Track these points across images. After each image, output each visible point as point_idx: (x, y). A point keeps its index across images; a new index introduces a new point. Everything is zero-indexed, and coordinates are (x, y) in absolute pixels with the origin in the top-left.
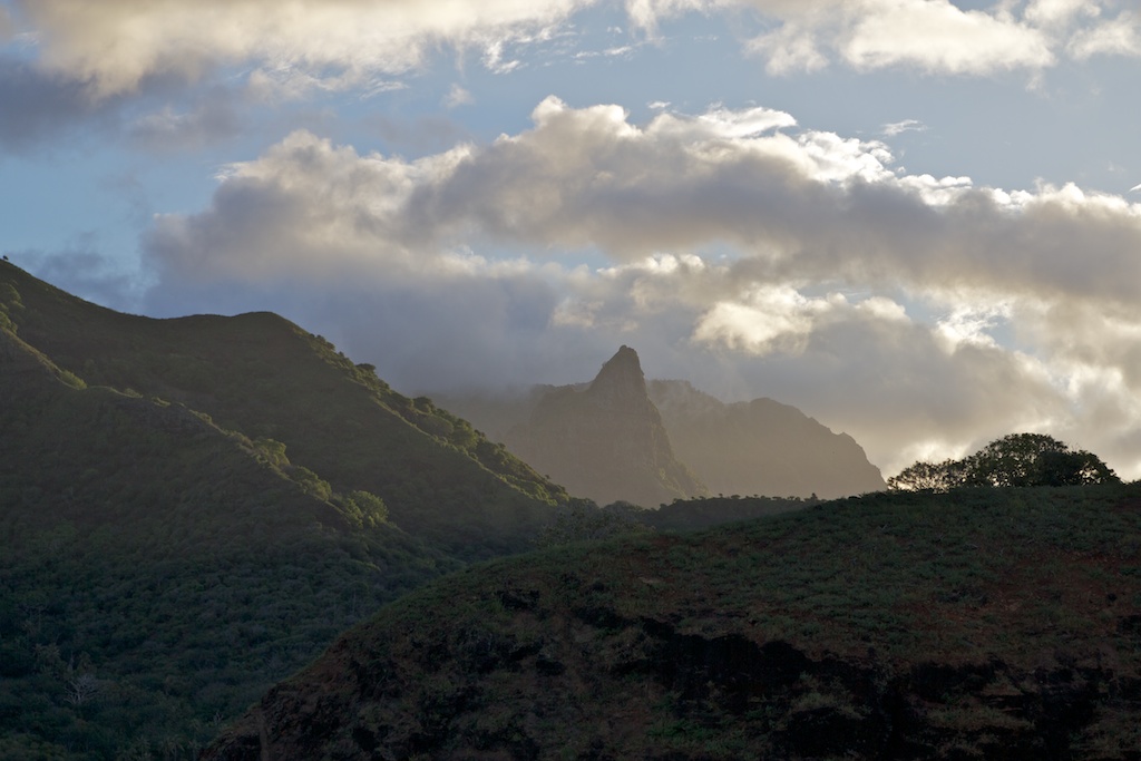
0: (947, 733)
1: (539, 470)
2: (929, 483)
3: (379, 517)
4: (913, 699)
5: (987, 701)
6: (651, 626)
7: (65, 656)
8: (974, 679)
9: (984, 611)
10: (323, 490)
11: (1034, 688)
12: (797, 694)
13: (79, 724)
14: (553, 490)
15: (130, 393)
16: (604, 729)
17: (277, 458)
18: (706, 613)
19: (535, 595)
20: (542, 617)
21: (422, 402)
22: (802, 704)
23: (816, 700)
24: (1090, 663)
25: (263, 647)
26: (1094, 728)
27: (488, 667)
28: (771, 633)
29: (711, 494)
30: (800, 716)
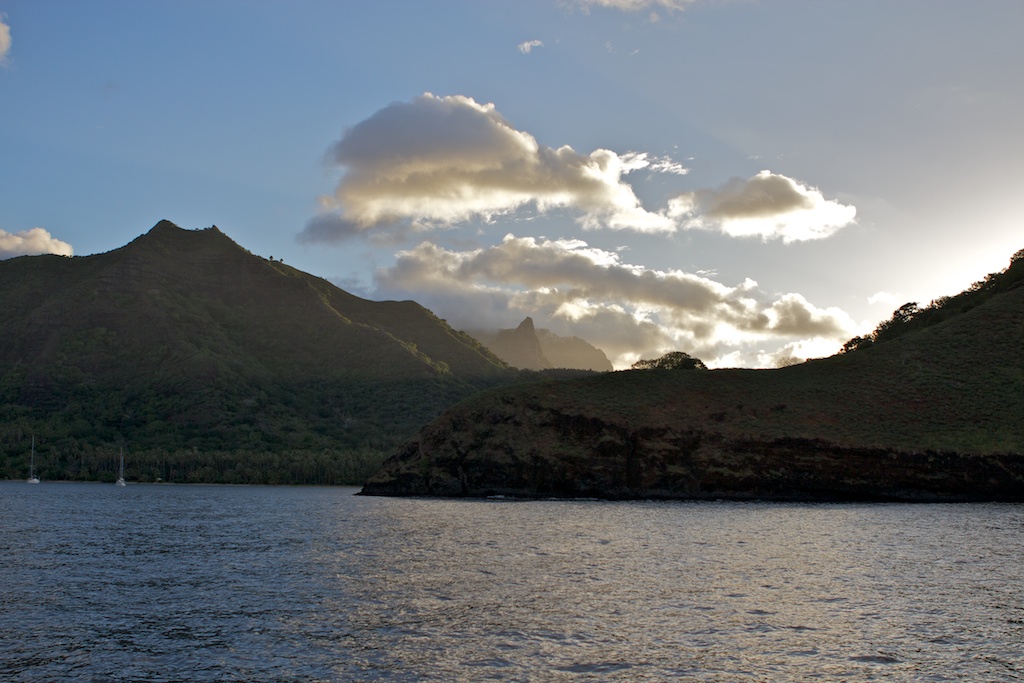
0: (651, 450)
1: (499, 357)
2: (646, 366)
3: (446, 370)
4: (640, 438)
5: (664, 440)
6: (553, 411)
7: (341, 412)
8: (661, 433)
9: (664, 410)
10: (428, 361)
11: (680, 437)
12: (601, 436)
13: (346, 434)
14: (504, 363)
15: (366, 325)
16: (535, 445)
17: (413, 349)
18: (571, 407)
19: (513, 399)
20: (516, 406)
21: (462, 332)
22: (603, 439)
23: (607, 438)
24: (699, 429)
25: (406, 412)
26: (699, 450)
27: (496, 423)
28: (593, 415)
29: (556, 368)
30: (602, 443)
